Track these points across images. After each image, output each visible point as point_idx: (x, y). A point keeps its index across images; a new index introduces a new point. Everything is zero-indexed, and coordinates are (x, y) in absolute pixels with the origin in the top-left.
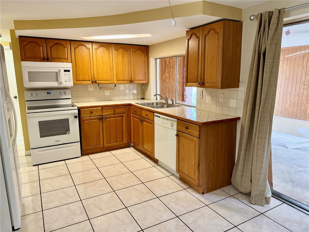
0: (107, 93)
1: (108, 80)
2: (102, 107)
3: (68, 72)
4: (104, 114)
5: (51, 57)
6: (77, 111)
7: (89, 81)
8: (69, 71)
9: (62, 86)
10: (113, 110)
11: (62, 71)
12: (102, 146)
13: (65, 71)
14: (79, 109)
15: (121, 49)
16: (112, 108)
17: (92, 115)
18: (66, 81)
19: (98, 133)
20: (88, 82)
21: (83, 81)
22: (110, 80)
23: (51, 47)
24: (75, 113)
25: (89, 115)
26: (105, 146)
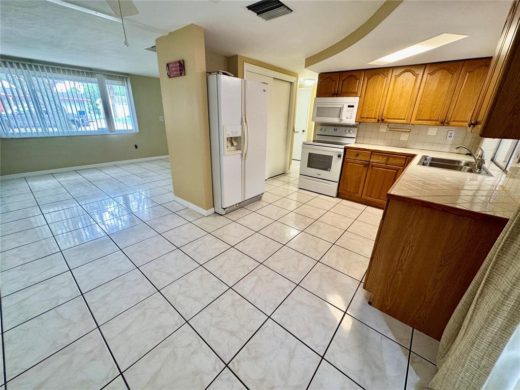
0: (404, 137)
1: (401, 119)
2: (372, 152)
3: (351, 108)
4: (372, 160)
5: (341, 92)
6: (342, 151)
7: (375, 118)
8: (353, 106)
9: (342, 122)
10: (385, 158)
11: (346, 106)
12: (360, 196)
13: (349, 106)
14: (346, 149)
15: (440, 71)
16: (385, 156)
17: (357, 159)
18: (347, 118)
19: (359, 180)
20: (373, 120)
21: (367, 118)
22: (404, 119)
23: (343, 81)
24: (340, 152)
25: (354, 158)
26: (363, 197)
